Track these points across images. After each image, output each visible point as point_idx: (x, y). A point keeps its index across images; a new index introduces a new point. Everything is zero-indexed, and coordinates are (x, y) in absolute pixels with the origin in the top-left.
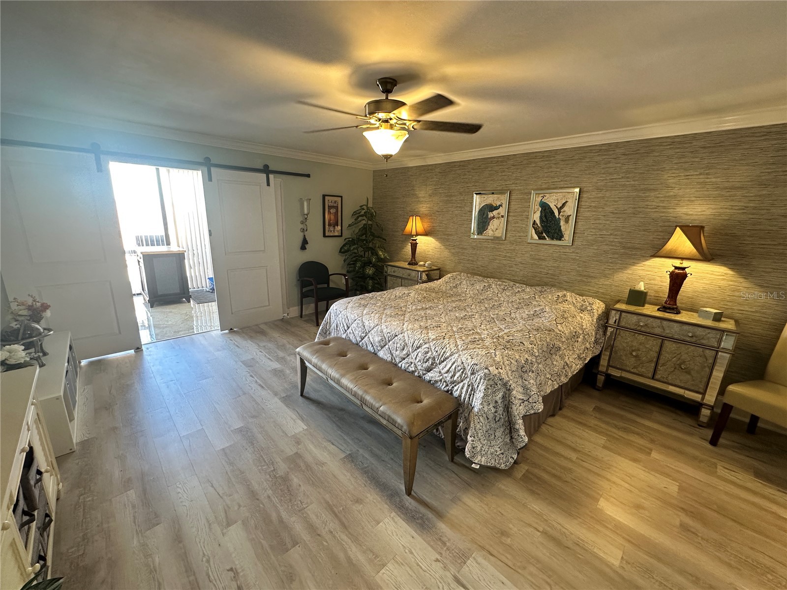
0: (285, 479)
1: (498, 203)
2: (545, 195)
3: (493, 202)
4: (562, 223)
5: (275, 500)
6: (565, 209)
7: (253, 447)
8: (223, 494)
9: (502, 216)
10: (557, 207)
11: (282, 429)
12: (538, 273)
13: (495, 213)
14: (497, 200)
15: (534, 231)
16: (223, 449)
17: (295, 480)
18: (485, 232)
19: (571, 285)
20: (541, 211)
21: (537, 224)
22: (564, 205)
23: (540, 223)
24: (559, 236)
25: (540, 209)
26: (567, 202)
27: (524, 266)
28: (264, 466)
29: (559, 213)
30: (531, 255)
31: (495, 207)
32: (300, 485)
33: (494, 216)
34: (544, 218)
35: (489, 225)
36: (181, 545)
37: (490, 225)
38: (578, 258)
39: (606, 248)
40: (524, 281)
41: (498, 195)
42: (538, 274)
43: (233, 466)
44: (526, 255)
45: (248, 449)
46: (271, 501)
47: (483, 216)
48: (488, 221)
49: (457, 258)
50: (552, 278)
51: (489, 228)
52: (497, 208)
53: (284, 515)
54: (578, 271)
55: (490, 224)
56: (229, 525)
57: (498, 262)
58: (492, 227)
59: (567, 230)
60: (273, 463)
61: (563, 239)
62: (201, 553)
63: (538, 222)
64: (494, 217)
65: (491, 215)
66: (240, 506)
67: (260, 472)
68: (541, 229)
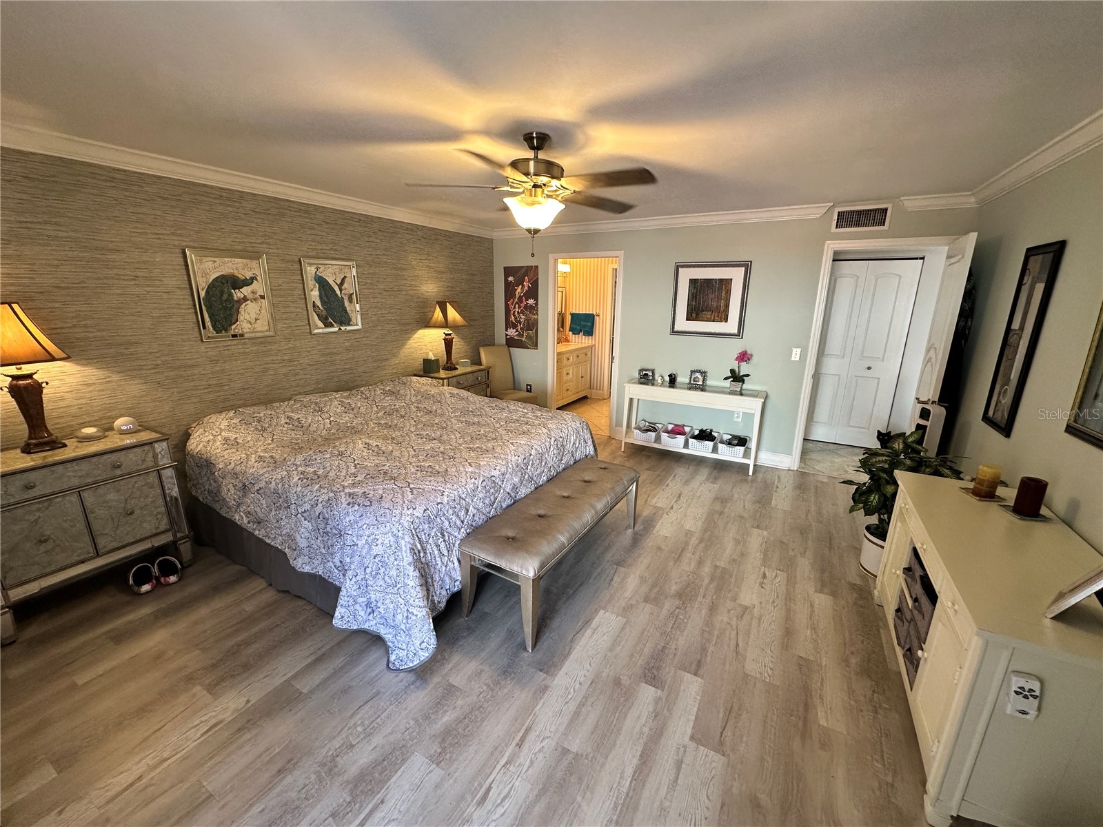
0: (679, 595)
1: (248, 275)
2: (319, 266)
3: (236, 271)
4: (346, 303)
5: (702, 591)
6: (345, 285)
7: (668, 644)
8: (733, 630)
9: (262, 297)
10: (337, 284)
11: (620, 633)
12: (334, 372)
13: (246, 291)
14: (243, 269)
15: (316, 316)
16: (695, 674)
17: (674, 588)
18: (233, 327)
19: (369, 374)
20: (319, 287)
21: (318, 307)
22: (343, 280)
23: (322, 306)
24: (345, 320)
25: (317, 285)
26: (345, 277)
27: (315, 367)
28: (680, 619)
29: (341, 291)
30: (320, 350)
31: (243, 281)
32: (676, 583)
33: (245, 296)
34: (325, 298)
35: (238, 312)
36: (787, 626)
37: (242, 312)
38: (369, 342)
39: (388, 327)
40: (320, 388)
41: (244, 261)
42: (335, 374)
43: (705, 644)
44: (313, 352)
45: (673, 647)
46: (705, 594)
47: (221, 298)
48: (236, 306)
49: (175, 390)
50: (350, 374)
51: (241, 318)
52: (248, 282)
53: (706, 581)
54: (373, 357)
55: (242, 310)
56: (746, 608)
57: (273, 373)
58: (247, 317)
59: (354, 310)
60: (671, 614)
61: (351, 323)
62: (776, 609)
63: (319, 303)
64: (245, 299)
65: (237, 295)
66: (729, 611)
67: (690, 617)
68: (324, 313)
